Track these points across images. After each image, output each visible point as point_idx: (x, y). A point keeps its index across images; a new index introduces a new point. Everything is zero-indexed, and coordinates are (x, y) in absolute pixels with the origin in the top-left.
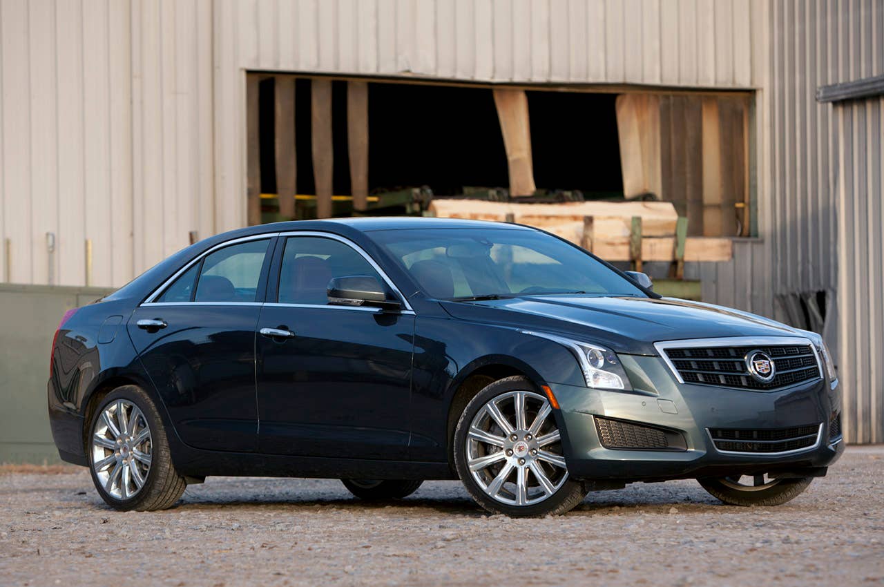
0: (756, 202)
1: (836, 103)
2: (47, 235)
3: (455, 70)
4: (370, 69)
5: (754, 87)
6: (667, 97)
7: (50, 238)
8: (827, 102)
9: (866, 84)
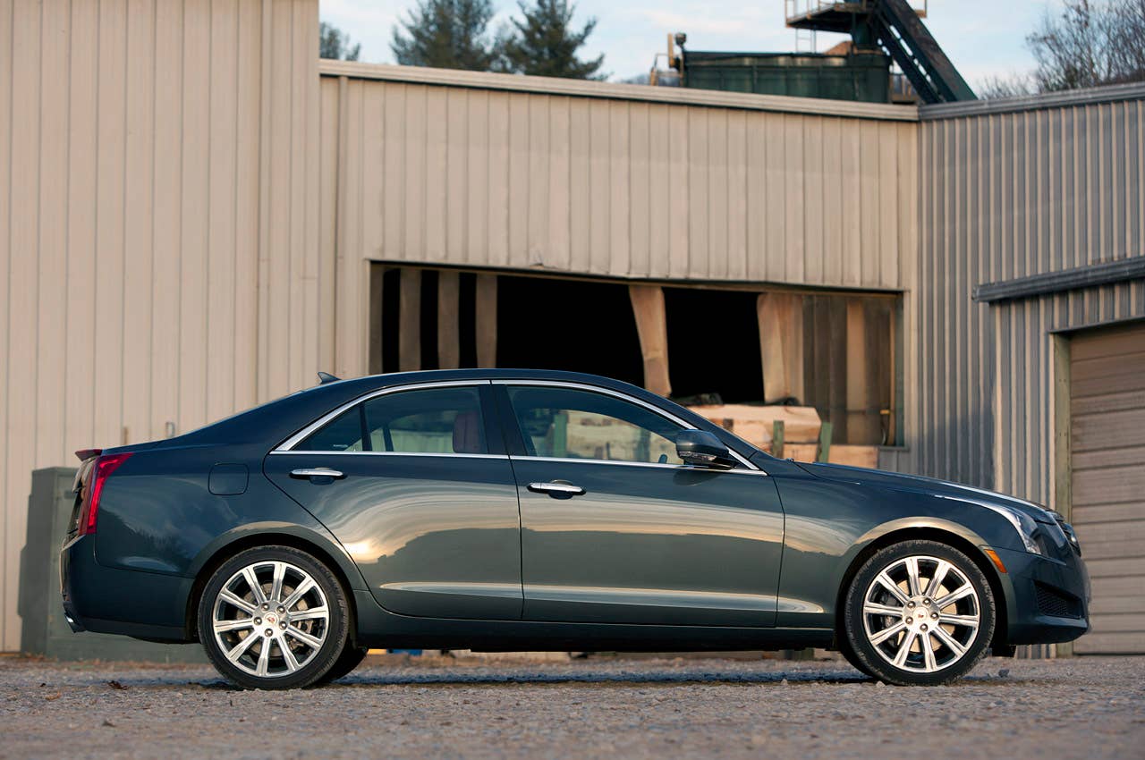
0: (901, 409)
1: (992, 303)
2: (167, 424)
3: (589, 264)
4: (499, 258)
5: (901, 289)
6: (811, 297)
7: (170, 428)
8: (984, 301)
9: (1025, 283)
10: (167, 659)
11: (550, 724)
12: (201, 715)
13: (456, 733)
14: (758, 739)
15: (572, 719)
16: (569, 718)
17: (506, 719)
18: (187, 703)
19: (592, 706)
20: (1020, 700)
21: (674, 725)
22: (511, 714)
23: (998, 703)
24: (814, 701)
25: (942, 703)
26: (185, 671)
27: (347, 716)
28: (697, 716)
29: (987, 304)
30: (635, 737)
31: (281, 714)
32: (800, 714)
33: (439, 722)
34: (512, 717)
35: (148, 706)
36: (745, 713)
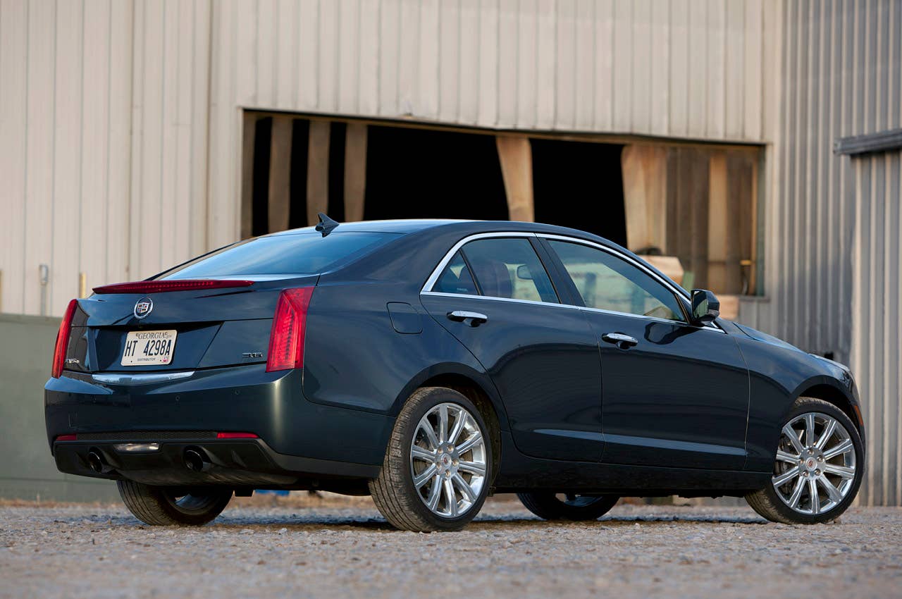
0: (763, 260)
1: (853, 156)
2: (41, 267)
3: (458, 114)
4: (370, 109)
5: (764, 141)
6: (675, 149)
7: (44, 270)
8: (845, 154)
9: (887, 136)
10: (38, 497)
11: (403, 565)
12: (63, 553)
13: (309, 572)
14: (601, 582)
15: (425, 560)
16: (422, 559)
17: (359, 560)
18: (51, 541)
19: (446, 548)
20: (865, 547)
21: (523, 567)
22: (366, 554)
23: (844, 550)
24: (663, 545)
25: (789, 549)
26: (55, 509)
27: (205, 556)
28: (547, 559)
29: (849, 158)
30: (482, 579)
31: (141, 552)
32: (646, 558)
33: (295, 562)
34: (366, 558)
35: (12, 544)
36: (593, 556)
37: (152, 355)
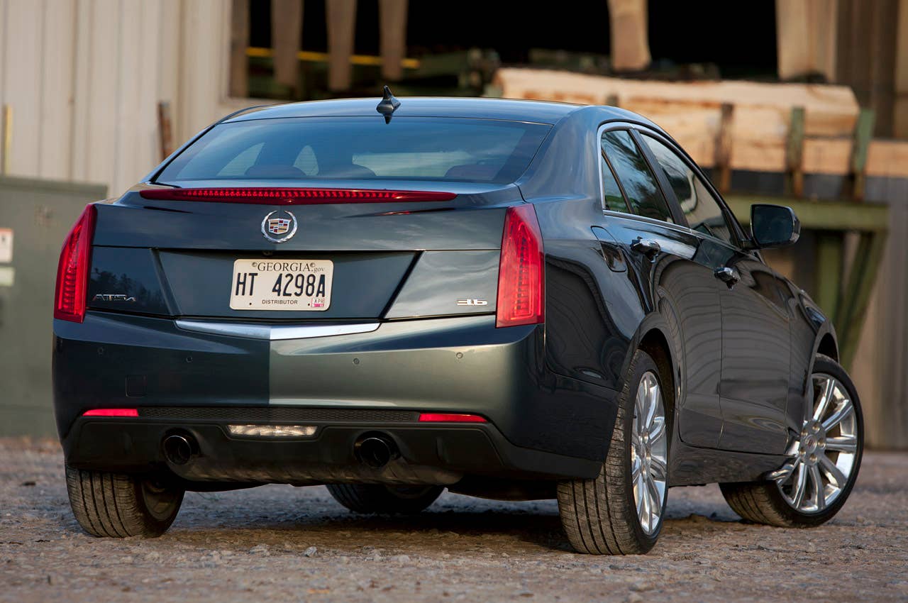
37: (290, 295)
